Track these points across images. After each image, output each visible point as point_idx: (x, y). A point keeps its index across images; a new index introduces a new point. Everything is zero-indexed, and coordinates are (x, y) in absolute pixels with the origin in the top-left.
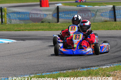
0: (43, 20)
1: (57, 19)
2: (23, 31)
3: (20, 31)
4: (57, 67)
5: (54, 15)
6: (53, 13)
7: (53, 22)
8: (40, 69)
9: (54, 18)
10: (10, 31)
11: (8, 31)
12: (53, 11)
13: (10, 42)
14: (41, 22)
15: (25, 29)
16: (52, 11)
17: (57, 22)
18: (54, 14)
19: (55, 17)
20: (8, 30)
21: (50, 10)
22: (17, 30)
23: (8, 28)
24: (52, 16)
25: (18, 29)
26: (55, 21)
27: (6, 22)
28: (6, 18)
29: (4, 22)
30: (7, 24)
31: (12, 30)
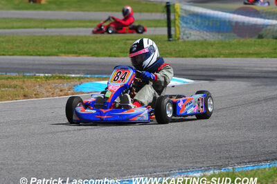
2: (213, 57)
3: (206, 57)
10: (183, 57)
11: (179, 57)
13: (179, 83)
14: (257, 36)
15: (217, 54)
20: (180, 54)
22: (201, 55)
23: (180, 51)
25: (202, 52)
27: (178, 36)
28: (179, 27)
29: (173, 36)
30: (180, 41)
31: (188, 54)
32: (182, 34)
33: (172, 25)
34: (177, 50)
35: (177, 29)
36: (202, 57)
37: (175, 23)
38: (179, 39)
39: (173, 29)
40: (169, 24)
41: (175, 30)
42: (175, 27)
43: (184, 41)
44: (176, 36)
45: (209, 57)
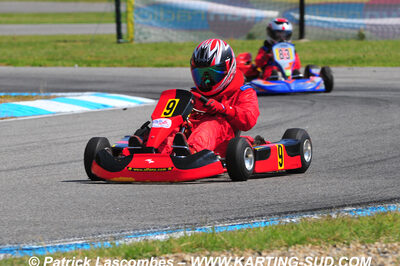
0: (251, 31)
2: (182, 66)
3: (172, 66)
4: (272, 200)
8: (211, 209)
10: (138, 66)
11: (133, 66)
13: (133, 105)
14: (245, 36)
20: (135, 62)
22: (164, 63)
23: (134, 58)
25: (167, 59)
27: (131, 35)
28: (132, 23)
29: (124, 37)
30: (135, 43)
31: (147, 63)
32: (137, 33)
33: (123, 19)
34: (131, 56)
35: (130, 26)
36: (166, 66)
37: (126, 17)
38: (132, 40)
39: (123, 25)
40: (118, 18)
41: (127, 28)
42: (127, 22)
43: (141, 44)
44: (128, 37)
45: (176, 66)
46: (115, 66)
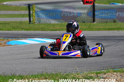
1: (93, 18)
2: (60, 30)
3: (56, 30)
5: (89, 14)
6: (88, 11)
7: (88, 22)
9: (89, 17)
12: (89, 9)
15: (62, 29)
16: (87, 9)
17: (92, 21)
18: (90, 12)
19: (91, 16)
21: (85, 8)
22: (53, 29)
24: (87, 14)
25: (54, 28)
26: (91, 20)
27: (34, 21)
28: (34, 17)
31: (47, 29)
32: (36, 20)
33: (31, 16)
35: (34, 18)
36: (54, 30)
37: (33, 15)
38: (35, 23)
40: (30, 15)
41: (33, 19)
42: (33, 17)
45: (58, 30)
46: (36, 31)
